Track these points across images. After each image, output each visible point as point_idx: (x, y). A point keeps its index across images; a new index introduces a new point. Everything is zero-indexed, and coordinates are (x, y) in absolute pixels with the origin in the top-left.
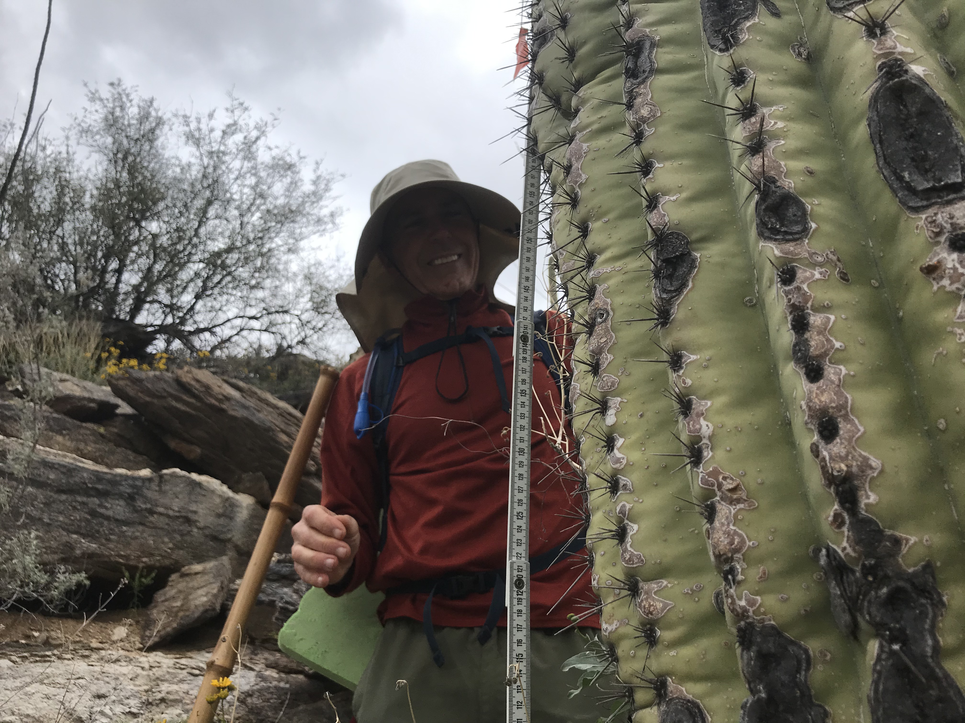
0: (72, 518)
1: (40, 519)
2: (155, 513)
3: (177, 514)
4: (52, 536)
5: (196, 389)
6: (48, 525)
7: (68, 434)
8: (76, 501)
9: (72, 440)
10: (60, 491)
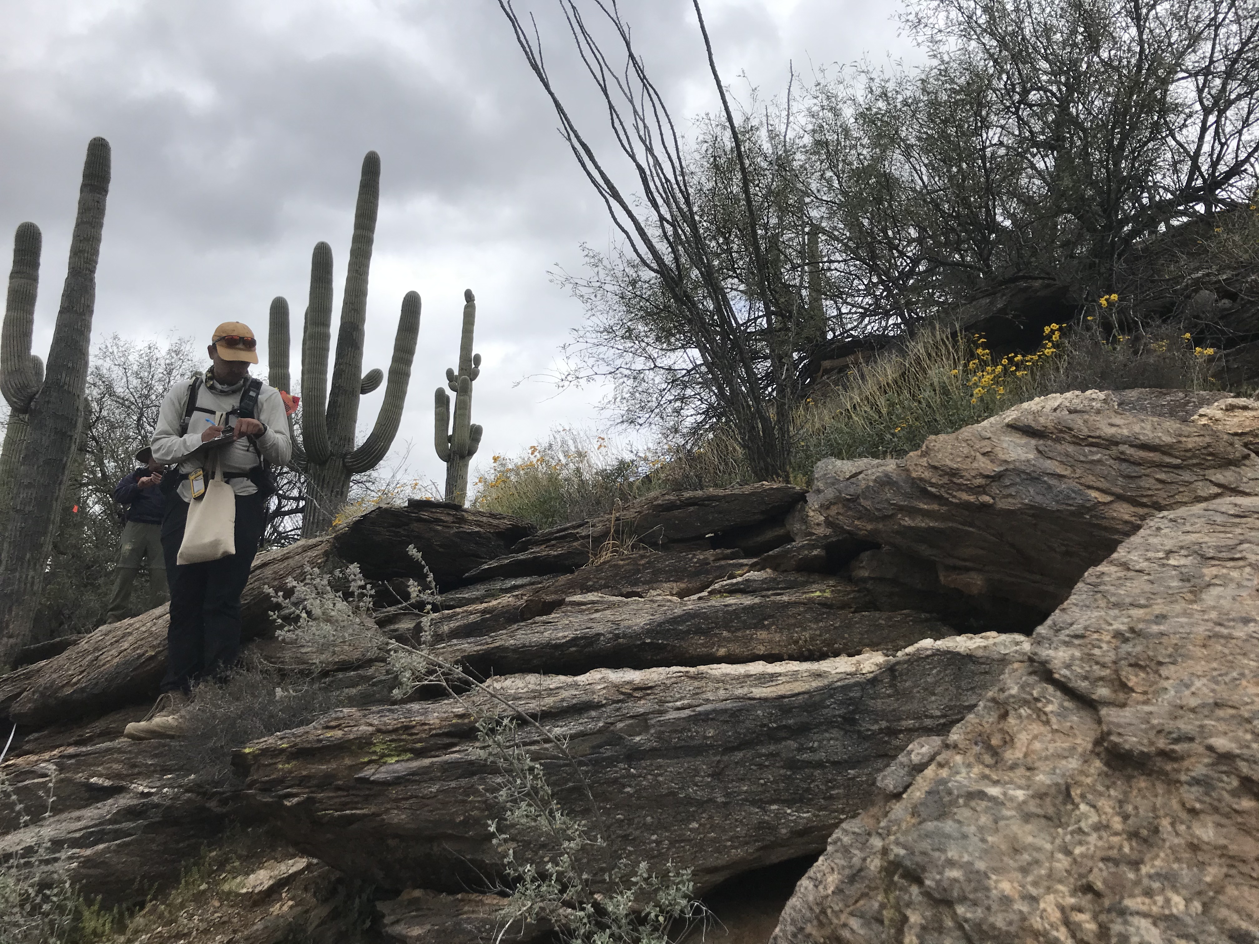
0: (762, 781)
1: (711, 801)
2: (901, 731)
3: (942, 721)
4: (736, 820)
5: (933, 485)
6: (725, 804)
7: (773, 624)
8: (760, 755)
9: (781, 631)
10: (729, 749)
